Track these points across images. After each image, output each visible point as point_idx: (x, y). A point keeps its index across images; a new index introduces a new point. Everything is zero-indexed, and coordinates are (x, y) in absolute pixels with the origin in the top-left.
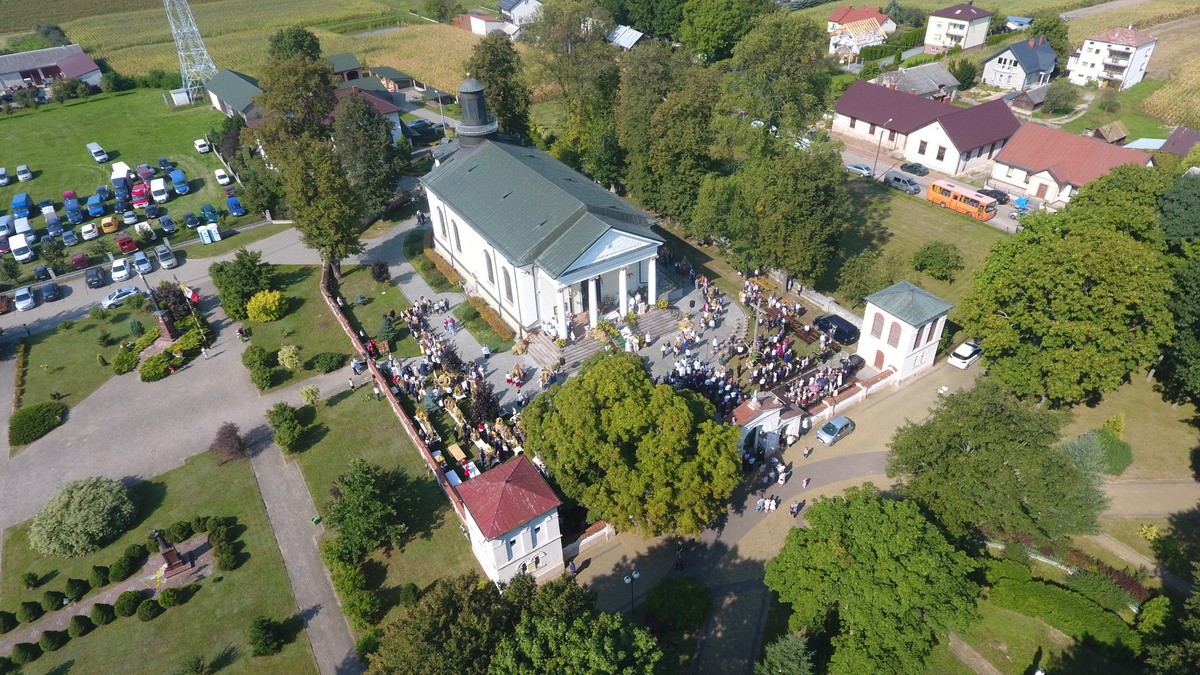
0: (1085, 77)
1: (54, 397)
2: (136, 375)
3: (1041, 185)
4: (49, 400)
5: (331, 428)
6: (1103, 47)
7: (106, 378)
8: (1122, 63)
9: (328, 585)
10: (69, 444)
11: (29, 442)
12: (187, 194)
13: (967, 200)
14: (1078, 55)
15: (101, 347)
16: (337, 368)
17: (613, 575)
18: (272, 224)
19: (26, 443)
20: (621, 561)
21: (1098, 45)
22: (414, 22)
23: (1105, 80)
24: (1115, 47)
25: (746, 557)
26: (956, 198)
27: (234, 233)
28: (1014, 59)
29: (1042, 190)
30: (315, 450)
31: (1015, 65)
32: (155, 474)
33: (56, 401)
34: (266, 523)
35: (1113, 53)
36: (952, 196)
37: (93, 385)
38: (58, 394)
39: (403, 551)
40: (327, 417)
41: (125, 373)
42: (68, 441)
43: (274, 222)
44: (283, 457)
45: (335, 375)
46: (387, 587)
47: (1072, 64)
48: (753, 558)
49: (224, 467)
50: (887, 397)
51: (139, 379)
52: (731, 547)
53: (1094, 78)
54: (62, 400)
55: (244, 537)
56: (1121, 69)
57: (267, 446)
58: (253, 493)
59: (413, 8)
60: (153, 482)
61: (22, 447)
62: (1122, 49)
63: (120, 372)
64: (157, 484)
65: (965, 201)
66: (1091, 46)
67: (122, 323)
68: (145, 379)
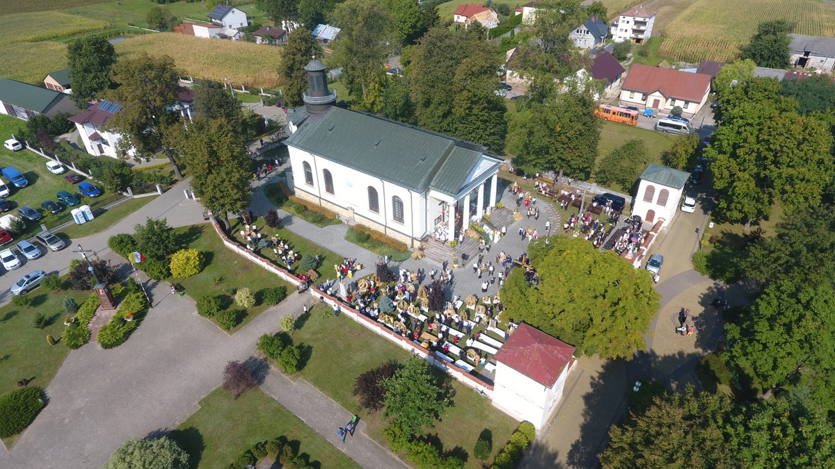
0: (622, 38)
1: (21, 383)
2: (95, 346)
3: (655, 100)
4: (17, 388)
5: (311, 345)
6: (631, 19)
7: (63, 355)
8: (642, 28)
9: (400, 464)
10: (67, 421)
11: (21, 430)
12: (27, 186)
13: (622, 114)
14: (616, 26)
15: (39, 329)
16: (283, 299)
17: (594, 391)
18: (133, 198)
19: (19, 432)
20: (592, 380)
21: (627, 18)
22: (136, 33)
23: (634, 39)
24: (638, 19)
25: (662, 355)
26: (614, 113)
27: (103, 211)
28: (586, 29)
29: (656, 102)
30: (311, 364)
31: (588, 33)
32: (178, 423)
33: (23, 387)
34: (312, 433)
35: (636, 23)
36: (611, 113)
37: (53, 365)
38: (25, 380)
39: (441, 420)
40: (303, 336)
41: (81, 346)
42: (64, 419)
43: (136, 197)
44: (287, 378)
45: (283, 304)
46: (448, 450)
47: (613, 30)
48: (667, 355)
49: (240, 399)
50: (665, 238)
51: (99, 347)
52: (649, 352)
53: (628, 38)
54: (30, 385)
55: (303, 449)
56: (642, 32)
57: (266, 373)
58: (281, 412)
59: (130, 22)
60: (182, 429)
61: (15, 437)
62: (641, 19)
63: (76, 347)
64: (186, 431)
65: (620, 115)
66: (624, 19)
67: (44, 304)
68: (106, 346)
